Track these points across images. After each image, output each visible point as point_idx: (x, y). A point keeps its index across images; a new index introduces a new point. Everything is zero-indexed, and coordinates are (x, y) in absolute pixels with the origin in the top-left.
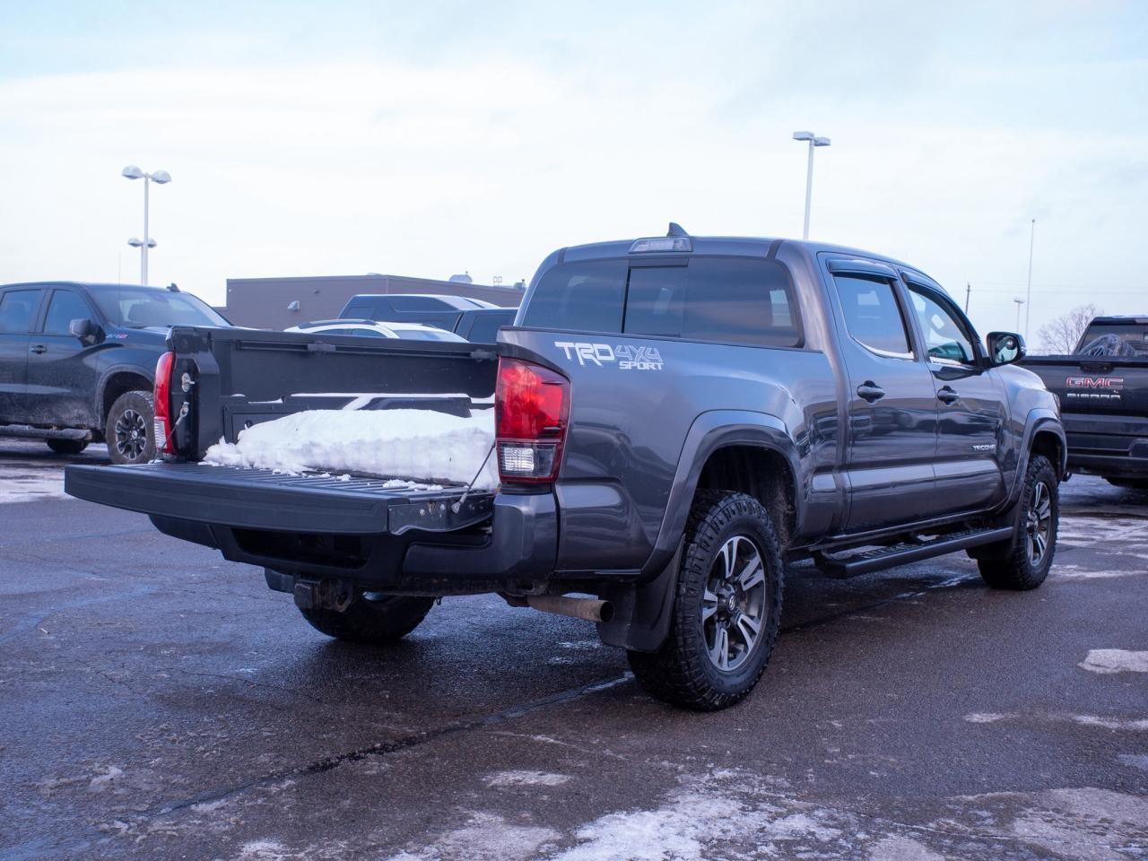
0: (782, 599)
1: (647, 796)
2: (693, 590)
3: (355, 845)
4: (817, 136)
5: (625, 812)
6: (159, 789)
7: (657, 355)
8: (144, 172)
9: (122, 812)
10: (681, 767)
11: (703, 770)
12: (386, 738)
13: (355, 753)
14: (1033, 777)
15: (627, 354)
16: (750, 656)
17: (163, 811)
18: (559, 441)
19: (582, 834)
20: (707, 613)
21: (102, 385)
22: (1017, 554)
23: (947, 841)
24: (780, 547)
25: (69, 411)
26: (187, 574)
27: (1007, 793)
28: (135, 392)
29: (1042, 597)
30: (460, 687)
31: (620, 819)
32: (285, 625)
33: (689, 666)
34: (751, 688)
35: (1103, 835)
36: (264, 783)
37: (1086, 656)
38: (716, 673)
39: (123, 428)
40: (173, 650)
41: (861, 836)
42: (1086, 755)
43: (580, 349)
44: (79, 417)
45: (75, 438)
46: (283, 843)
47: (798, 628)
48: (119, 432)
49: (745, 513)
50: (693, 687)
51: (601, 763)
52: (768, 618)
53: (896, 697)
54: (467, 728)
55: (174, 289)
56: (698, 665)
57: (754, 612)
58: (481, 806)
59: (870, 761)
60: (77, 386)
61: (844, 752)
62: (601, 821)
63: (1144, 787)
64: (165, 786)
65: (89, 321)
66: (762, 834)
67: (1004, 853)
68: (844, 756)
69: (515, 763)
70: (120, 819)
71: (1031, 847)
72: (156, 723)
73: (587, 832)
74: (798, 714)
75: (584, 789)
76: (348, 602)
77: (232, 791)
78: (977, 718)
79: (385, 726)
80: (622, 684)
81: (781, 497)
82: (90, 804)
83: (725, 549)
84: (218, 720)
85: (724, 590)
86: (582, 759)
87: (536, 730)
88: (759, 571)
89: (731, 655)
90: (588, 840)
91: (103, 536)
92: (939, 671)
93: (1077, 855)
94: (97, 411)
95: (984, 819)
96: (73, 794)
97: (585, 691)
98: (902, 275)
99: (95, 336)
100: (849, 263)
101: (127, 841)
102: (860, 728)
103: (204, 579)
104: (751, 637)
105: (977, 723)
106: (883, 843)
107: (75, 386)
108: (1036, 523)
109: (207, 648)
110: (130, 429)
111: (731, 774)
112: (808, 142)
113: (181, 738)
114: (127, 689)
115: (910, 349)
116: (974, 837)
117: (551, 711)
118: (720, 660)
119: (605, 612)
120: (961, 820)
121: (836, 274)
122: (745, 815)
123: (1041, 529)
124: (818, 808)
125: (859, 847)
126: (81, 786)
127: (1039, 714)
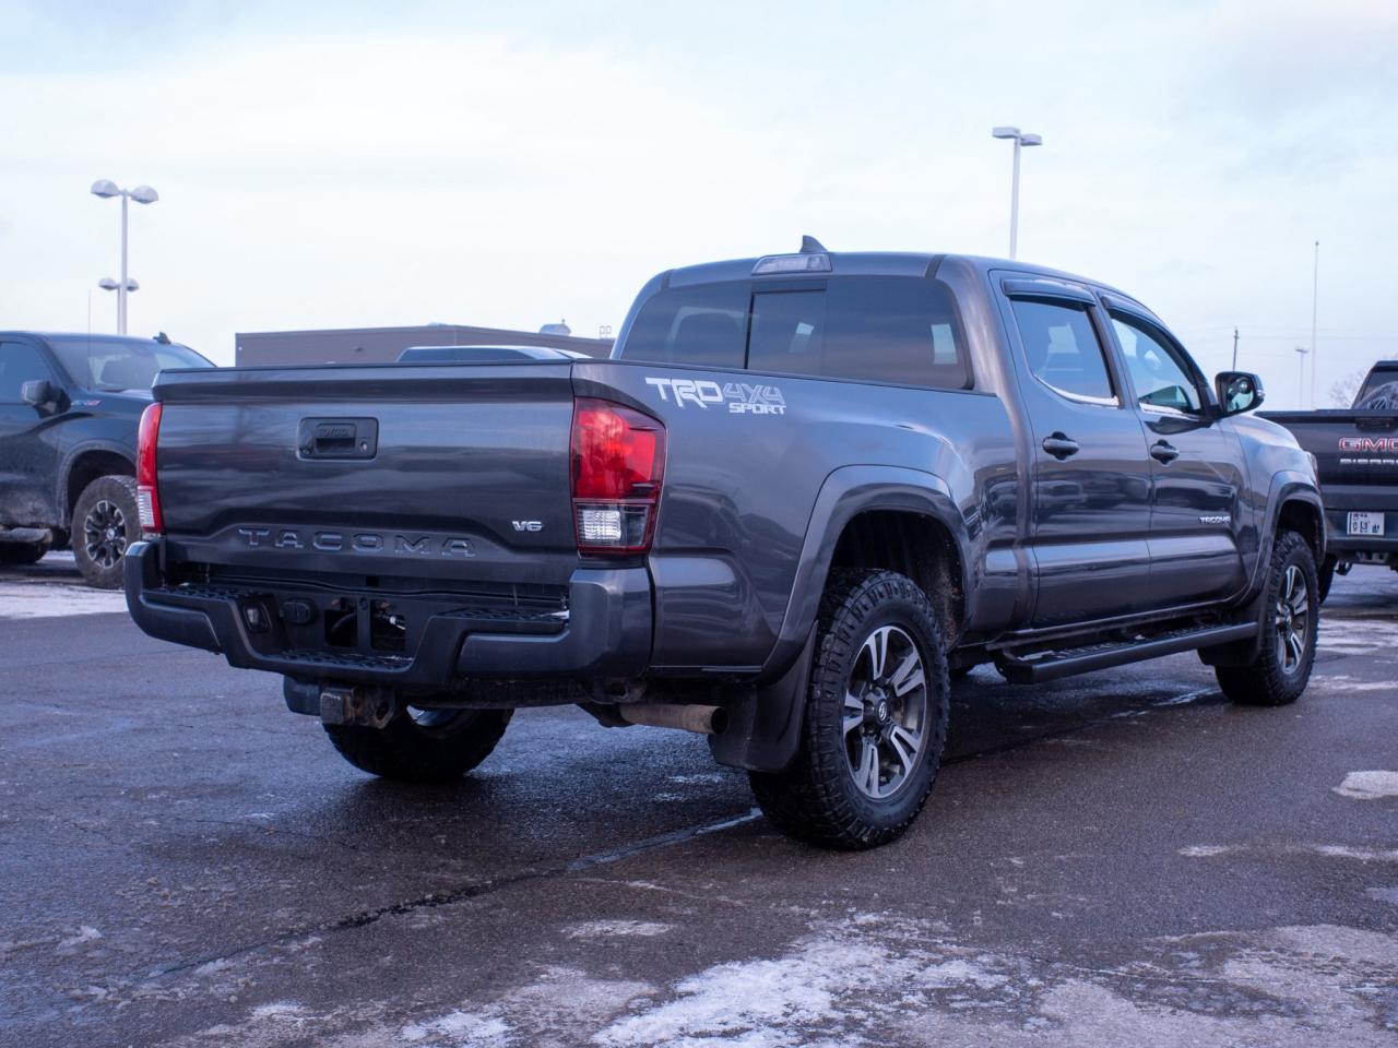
0: (948, 707)
1: (768, 944)
2: (830, 693)
3: (397, 1005)
4: (1024, 132)
5: (739, 963)
6: (146, 951)
7: (778, 395)
8: (121, 188)
9: (99, 977)
10: (813, 913)
11: (842, 915)
12: (439, 888)
13: (399, 906)
14: (1256, 915)
15: (739, 393)
16: (908, 780)
17: (151, 975)
18: (652, 501)
19: (682, 987)
20: (849, 724)
21: (66, 468)
22: (1264, 659)
23: (1139, 985)
24: (946, 641)
25: (22, 505)
26: (183, 705)
27: (1222, 932)
28: (111, 477)
29: (1298, 713)
30: (537, 829)
31: (732, 970)
32: (312, 763)
33: (827, 791)
34: (911, 820)
35: (1332, 974)
36: (282, 941)
37: (1343, 779)
38: (861, 799)
39: (95, 525)
40: (163, 794)
41: (1033, 982)
42: (1326, 889)
43: (678, 387)
44: (35, 512)
45: (28, 540)
46: (304, 1005)
47: (980, 755)
48: (88, 531)
49: (897, 597)
50: (833, 818)
51: (713, 910)
52: (930, 732)
53: (1096, 830)
54: (546, 876)
55: (162, 339)
56: (837, 790)
57: (912, 724)
58: (558, 960)
59: (1054, 901)
60: (32, 470)
61: (1022, 891)
62: (709, 973)
63: (1393, 923)
64: (154, 946)
65: (48, 383)
66: (909, 983)
67: (1208, 996)
68: (1024, 896)
69: (604, 912)
70: (96, 985)
71: (1240, 990)
72: (142, 878)
73: (691, 984)
74: (969, 853)
75: (689, 939)
76: (390, 715)
77: (241, 950)
78: (1194, 851)
79: (439, 875)
80: (747, 823)
81: (945, 578)
82: (57, 968)
83: (871, 641)
84: (223, 872)
85: (872, 694)
86: (689, 906)
87: (633, 876)
88: (917, 671)
89: (883, 779)
90: (690, 994)
91: (69, 663)
92: (1155, 800)
93: (1298, 997)
94: (60, 504)
95: (1189, 961)
96: (36, 958)
97: (700, 831)
98: (1103, 299)
99: (57, 402)
100: (1033, 284)
101: (106, 1007)
102: (1046, 865)
103: (205, 711)
104: (909, 755)
105: (1195, 857)
106: (1060, 990)
107: (29, 470)
108: (1289, 619)
109: (209, 790)
110: (105, 527)
111: (877, 918)
112: (1013, 140)
113: (175, 893)
114: (104, 840)
115: (1114, 393)
116: (1173, 981)
117: (653, 855)
118: (869, 784)
119: (717, 722)
120: (1157, 963)
121: (1014, 298)
122: (891, 963)
123: (1297, 627)
124: (982, 953)
125: (1028, 995)
126: (46, 949)
127: (1275, 845)
